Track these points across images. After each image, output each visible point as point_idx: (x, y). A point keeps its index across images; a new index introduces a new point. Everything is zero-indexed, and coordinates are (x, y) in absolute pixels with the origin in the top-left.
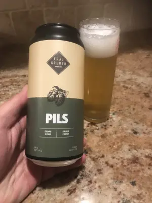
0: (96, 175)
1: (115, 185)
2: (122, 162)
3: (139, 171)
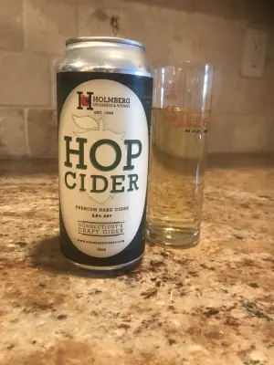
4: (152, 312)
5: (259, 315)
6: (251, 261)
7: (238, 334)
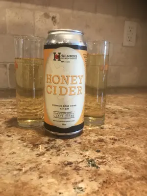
0: (64, 147)
1: (81, 152)
2: (89, 141)
3: (103, 146)
4: (37, 163)
5: (93, 165)
6: (103, 140)
7: (78, 174)
